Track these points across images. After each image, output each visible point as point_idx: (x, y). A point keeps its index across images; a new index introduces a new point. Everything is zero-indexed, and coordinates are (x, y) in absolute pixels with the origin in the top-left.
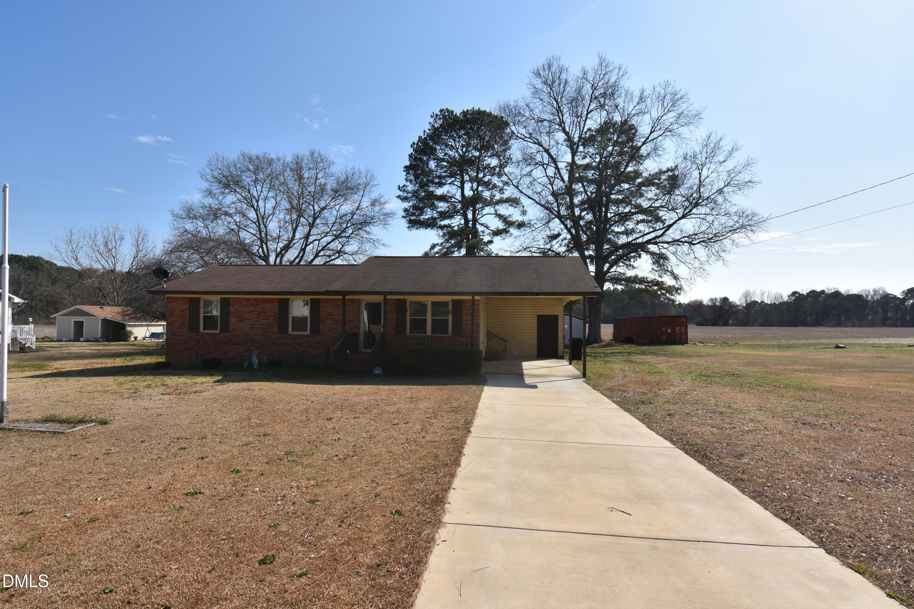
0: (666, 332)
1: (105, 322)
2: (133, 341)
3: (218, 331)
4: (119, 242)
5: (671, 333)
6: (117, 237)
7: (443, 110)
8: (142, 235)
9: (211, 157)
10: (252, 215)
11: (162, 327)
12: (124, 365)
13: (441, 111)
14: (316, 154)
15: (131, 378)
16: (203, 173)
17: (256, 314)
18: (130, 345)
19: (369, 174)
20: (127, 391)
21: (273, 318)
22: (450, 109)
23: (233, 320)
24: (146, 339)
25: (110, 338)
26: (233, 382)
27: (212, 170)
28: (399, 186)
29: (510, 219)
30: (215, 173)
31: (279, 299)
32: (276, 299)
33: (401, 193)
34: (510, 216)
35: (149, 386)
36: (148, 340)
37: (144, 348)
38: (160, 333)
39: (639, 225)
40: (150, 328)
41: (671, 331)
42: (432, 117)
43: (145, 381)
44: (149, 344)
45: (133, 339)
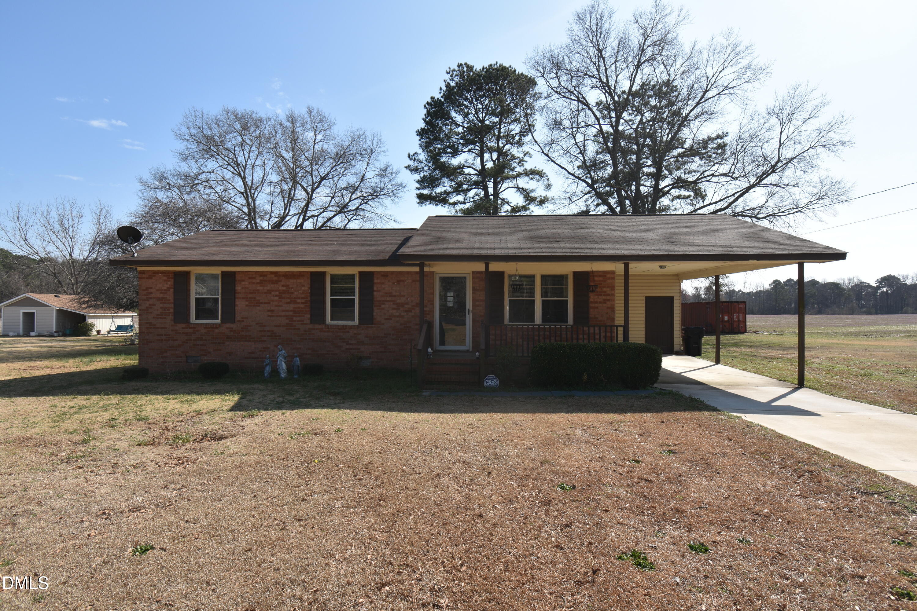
0: (723, 320)
1: (60, 312)
2: (95, 336)
3: (219, 321)
4: (76, 220)
5: (728, 320)
6: (74, 214)
7: (461, 65)
8: (104, 213)
9: (188, 113)
10: (239, 184)
11: (130, 319)
12: (78, 370)
13: (460, 65)
14: (314, 113)
15: (80, 400)
16: (178, 132)
17: (276, 296)
18: (90, 340)
19: (376, 139)
20: (68, 436)
21: (303, 301)
22: (471, 63)
23: (240, 304)
24: (111, 333)
25: (68, 332)
26: (267, 409)
27: (189, 128)
28: (409, 155)
29: (532, 195)
30: (194, 131)
31: (312, 273)
32: (307, 272)
33: (411, 163)
34: (533, 190)
35: (111, 424)
36: (113, 335)
37: (108, 344)
38: (128, 326)
39: (675, 201)
40: (115, 320)
41: (728, 318)
42: (448, 73)
43: (105, 408)
44: (115, 339)
45: (95, 333)
